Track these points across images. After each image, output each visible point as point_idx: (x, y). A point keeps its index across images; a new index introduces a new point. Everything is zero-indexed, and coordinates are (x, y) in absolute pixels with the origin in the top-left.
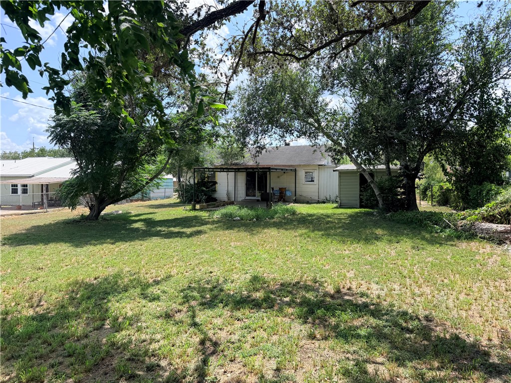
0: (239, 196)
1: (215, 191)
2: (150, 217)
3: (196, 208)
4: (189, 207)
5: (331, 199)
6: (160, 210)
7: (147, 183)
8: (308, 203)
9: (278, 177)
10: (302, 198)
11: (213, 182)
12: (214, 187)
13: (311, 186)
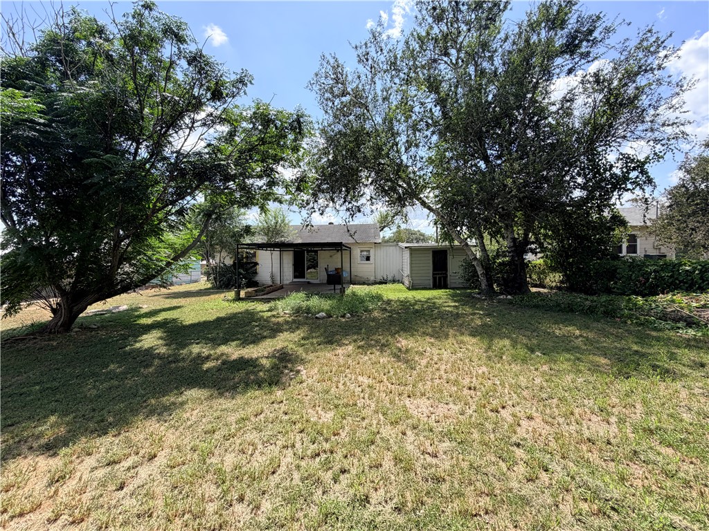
0: (285, 278)
1: (256, 273)
2: (174, 317)
3: (241, 296)
4: (231, 294)
5: (389, 279)
6: (188, 300)
7: (169, 264)
8: (364, 284)
9: (331, 256)
10: (358, 279)
11: (253, 262)
12: (254, 269)
13: (367, 266)
